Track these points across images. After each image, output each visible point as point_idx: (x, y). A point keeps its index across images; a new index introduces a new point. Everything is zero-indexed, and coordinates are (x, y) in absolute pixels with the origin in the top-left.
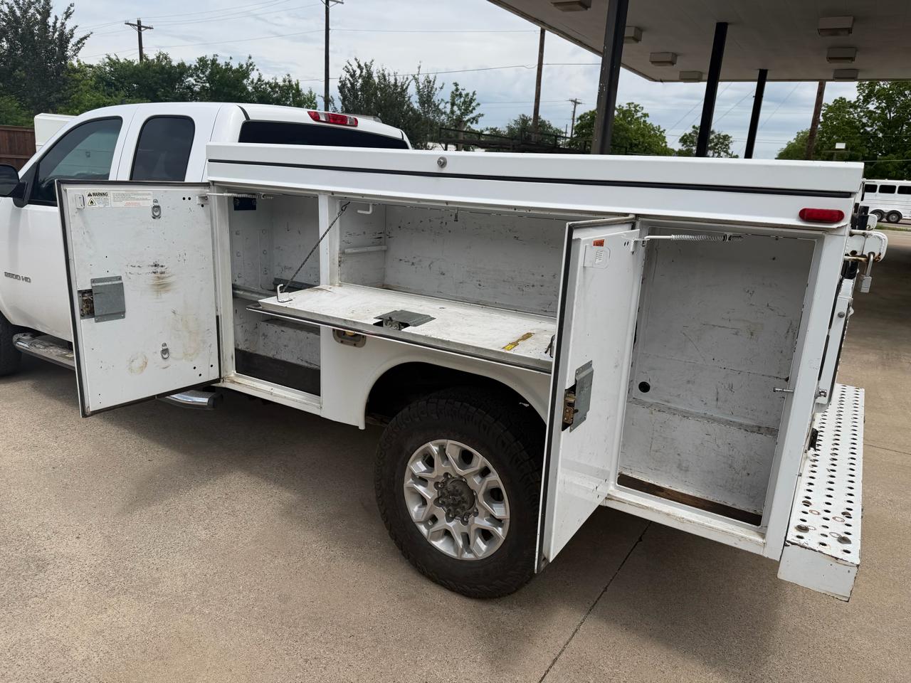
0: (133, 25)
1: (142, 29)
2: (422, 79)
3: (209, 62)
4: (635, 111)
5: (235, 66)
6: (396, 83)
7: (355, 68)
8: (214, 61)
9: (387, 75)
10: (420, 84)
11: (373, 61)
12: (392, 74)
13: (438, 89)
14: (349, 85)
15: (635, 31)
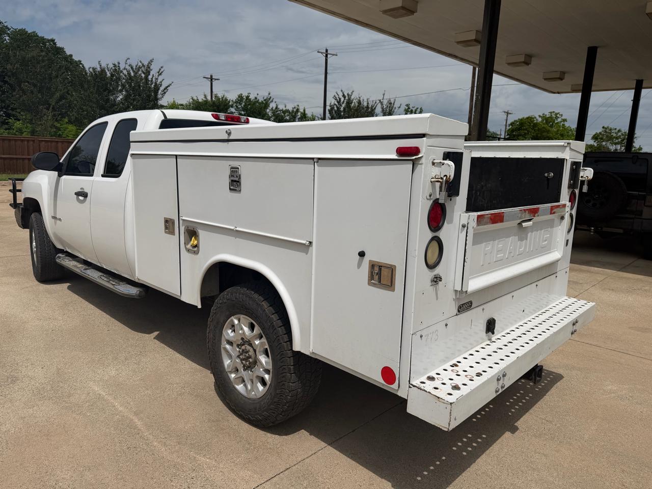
0: (208, 78)
1: (213, 80)
2: (385, 102)
3: (245, 97)
4: (556, 118)
5: (261, 99)
6: (368, 105)
7: (341, 96)
8: (248, 97)
9: (362, 101)
10: (384, 105)
11: (353, 92)
12: (366, 100)
13: (397, 108)
14: (336, 108)
15: (525, 57)
